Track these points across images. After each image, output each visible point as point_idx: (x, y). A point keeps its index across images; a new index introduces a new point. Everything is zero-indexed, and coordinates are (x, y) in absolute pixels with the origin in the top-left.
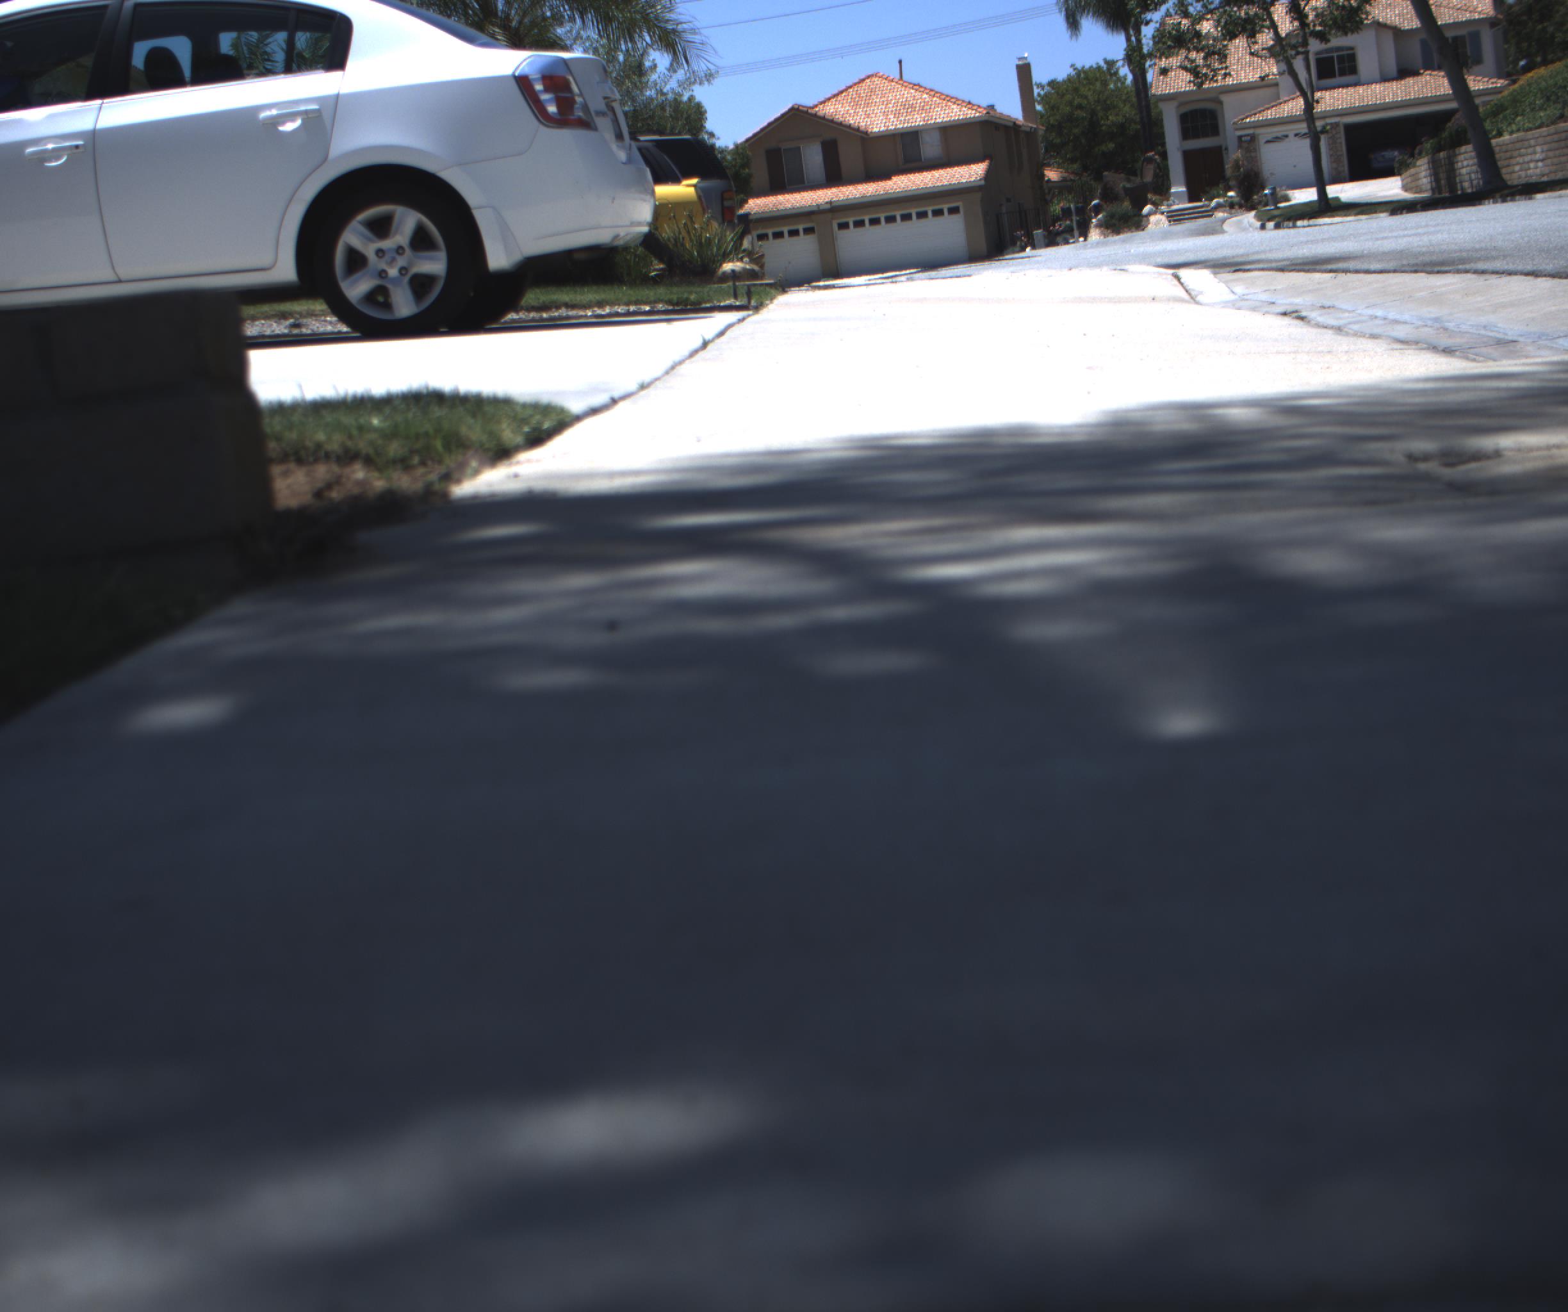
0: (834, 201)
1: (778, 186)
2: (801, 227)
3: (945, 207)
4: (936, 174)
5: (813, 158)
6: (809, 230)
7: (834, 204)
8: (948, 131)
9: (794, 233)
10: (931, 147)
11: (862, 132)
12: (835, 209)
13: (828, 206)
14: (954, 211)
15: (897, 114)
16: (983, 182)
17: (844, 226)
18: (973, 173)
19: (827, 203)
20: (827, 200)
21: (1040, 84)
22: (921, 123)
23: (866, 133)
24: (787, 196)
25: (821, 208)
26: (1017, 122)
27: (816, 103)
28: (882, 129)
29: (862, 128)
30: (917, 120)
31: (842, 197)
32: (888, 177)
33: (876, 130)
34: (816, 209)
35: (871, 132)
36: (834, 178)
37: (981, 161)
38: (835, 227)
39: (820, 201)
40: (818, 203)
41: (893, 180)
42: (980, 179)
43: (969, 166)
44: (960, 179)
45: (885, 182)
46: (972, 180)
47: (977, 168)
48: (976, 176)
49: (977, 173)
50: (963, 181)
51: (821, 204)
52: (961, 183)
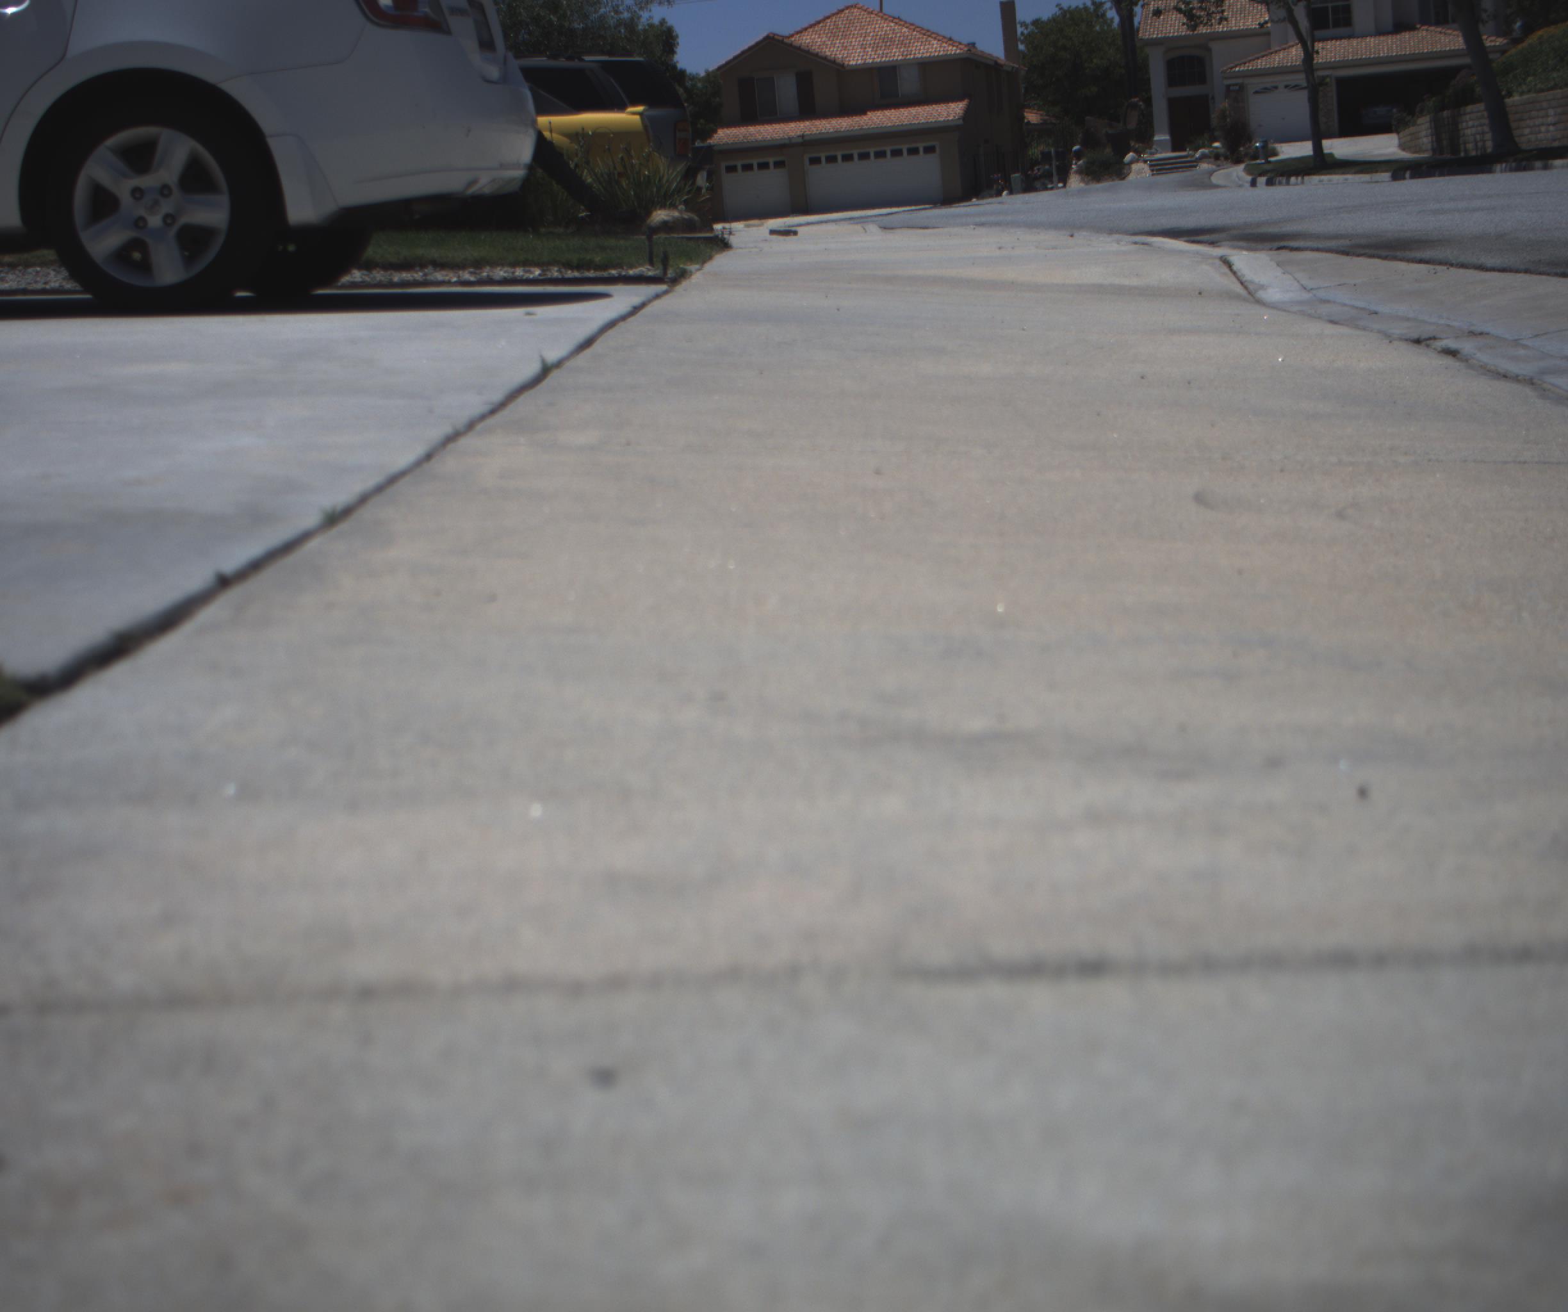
0: (807, 135)
1: (749, 117)
2: (771, 161)
3: (921, 146)
4: (914, 111)
5: (786, 89)
6: (779, 164)
7: (806, 138)
8: (926, 66)
9: (764, 166)
10: (909, 83)
11: (839, 64)
12: (806, 143)
13: (800, 140)
14: (929, 150)
15: (876, 47)
16: (961, 122)
17: (815, 161)
18: (951, 111)
19: (799, 136)
20: (798, 133)
21: (1024, 22)
22: (900, 58)
23: (843, 66)
24: (758, 127)
25: (793, 141)
26: (999, 61)
27: (792, 33)
28: (859, 62)
29: (839, 61)
30: (896, 55)
31: (815, 131)
32: (862, 112)
33: (853, 63)
34: (787, 142)
35: (848, 65)
36: (808, 110)
37: (960, 99)
38: (807, 162)
39: (791, 134)
40: (790, 137)
41: (869, 116)
42: (958, 119)
43: (947, 105)
44: (938, 117)
45: (860, 117)
46: (950, 118)
47: (956, 107)
48: (955, 115)
49: (956, 112)
50: (940, 119)
51: (793, 137)
52: (939, 122)
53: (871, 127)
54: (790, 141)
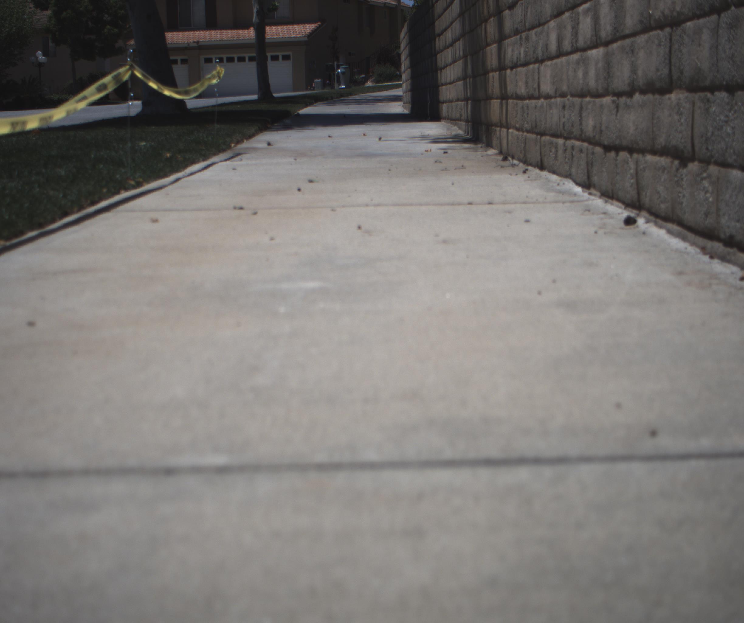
0: (201, 41)
1: (173, 27)
2: (179, 58)
3: (280, 54)
5: (198, 8)
6: (184, 61)
7: (200, 44)
9: (174, 62)
12: (200, 47)
13: (195, 45)
14: (286, 58)
16: (306, 39)
17: (208, 61)
18: (303, 31)
19: (194, 42)
20: (195, 40)
25: (191, 45)
31: (208, 38)
34: (186, 45)
36: (210, 23)
37: (315, 22)
38: (202, 61)
39: (191, 40)
40: (189, 42)
41: (249, 30)
42: (304, 36)
43: (304, 26)
44: (292, 34)
45: (244, 31)
46: (299, 36)
47: (309, 28)
48: (304, 33)
49: (306, 31)
50: (293, 36)
51: (191, 43)
52: (291, 37)
53: (246, 38)
54: (189, 45)
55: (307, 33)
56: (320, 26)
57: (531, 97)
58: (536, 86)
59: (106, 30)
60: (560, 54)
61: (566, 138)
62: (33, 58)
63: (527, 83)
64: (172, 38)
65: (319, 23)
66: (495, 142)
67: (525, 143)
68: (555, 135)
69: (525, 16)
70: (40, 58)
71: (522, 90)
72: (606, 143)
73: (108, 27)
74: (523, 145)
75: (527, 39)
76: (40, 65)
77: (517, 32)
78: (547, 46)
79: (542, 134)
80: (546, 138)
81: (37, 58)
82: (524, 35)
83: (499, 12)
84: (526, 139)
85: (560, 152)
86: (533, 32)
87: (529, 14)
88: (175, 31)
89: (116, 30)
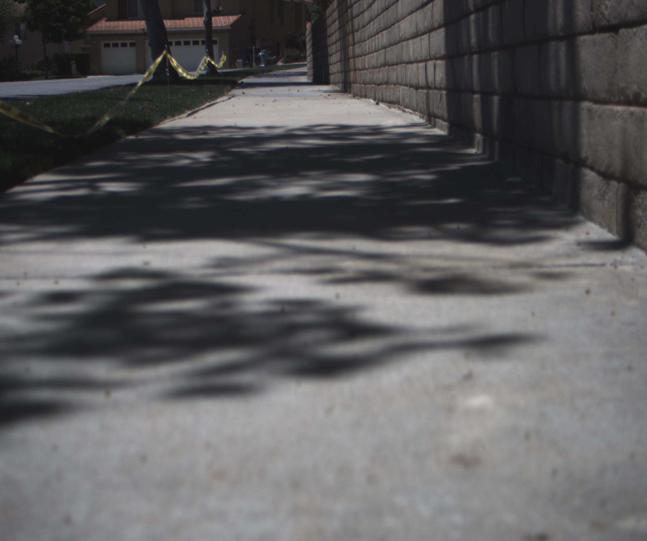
1: (123, 17)
2: (128, 42)
6: (132, 45)
9: (124, 45)
12: (145, 34)
16: (230, 28)
18: (227, 21)
24: (125, 22)
25: (138, 32)
32: (182, 17)
37: (236, 14)
38: (147, 44)
39: (138, 28)
40: (136, 29)
41: (184, 20)
42: (228, 26)
43: (228, 17)
44: (218, 24)
45: (180, 21)
46: (224, 25)
47: (232, 19)
48: (228, 23)
49: (230, 22)
50: (219, 25)
51: (138, 30)
52: (218, 26)
53: (182, 27)
54: (136, 32)
55: (230, 23)
56: (241, 17)
57: (363, 69)
58: (364, 65)
59: (71, 20)
60: (369, 53)
61: (371, 84)
62: (11, 41)
63: (361, 64)
64: (123, 26)
65: (240, 15)
66: (352, 91)
67: (361, 89)
68: (369, 84)
69: (361, 36)
70: (17, 40)
71: (360, 67)
72: (377, 83)
73: (73, 17)
74: (360, 90)
75: (361, 46)
76: (17, 46)
77: (359, 42)
78: (366, 49)
79: (365, 84)
80: (367, 85)
81: (14, 41)
82: (360, 44)
83: (353, 33)
84: (361, 87)
85: (370, 89)
86: (363, 43)
87: (362, 36)
88: (125, 21)
89: (79, 19)
